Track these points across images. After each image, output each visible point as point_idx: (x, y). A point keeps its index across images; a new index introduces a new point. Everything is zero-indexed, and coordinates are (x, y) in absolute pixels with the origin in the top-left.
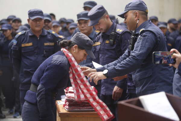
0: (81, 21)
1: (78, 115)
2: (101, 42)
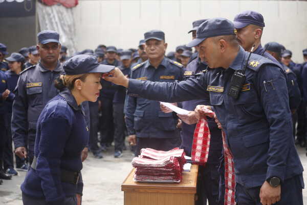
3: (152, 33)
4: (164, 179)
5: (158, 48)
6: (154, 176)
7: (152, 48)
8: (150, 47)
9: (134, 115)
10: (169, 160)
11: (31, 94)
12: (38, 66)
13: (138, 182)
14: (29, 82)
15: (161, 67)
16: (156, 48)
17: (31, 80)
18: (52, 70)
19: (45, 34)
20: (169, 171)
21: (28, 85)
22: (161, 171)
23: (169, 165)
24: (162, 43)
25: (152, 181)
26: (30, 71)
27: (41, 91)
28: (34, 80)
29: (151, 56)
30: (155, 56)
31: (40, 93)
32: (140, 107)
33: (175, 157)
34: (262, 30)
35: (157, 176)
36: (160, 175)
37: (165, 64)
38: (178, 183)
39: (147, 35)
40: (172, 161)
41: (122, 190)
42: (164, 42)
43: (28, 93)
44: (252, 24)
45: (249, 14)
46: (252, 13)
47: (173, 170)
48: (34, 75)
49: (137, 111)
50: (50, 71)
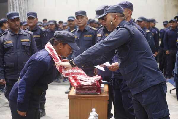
0: (79, 17)
1: (84, 97)
2: (102, 35)
3: (79, 12)
4: (91, 92)
5: (82, 20)
6: (85, 90)
7: (80, 20)
8: (79, 20)
9: (71, 57)
10: (94, 81)
11: (7, 47)
12: (9, 32)
13: (77, 94)
14: (5, 41)
15: (85, 31)
16: (82, 21)
17: (6, 40)
18: (17, 33)
19: (11, 14)
20: (94, 88)
21: (5, 43)
22: (89, 87)
23: (94, 84)
24: (85, 17)
25: (84, 93)
26: (5, 35)
27: (13, 45)
28: (8, 40)
29: (80, 25)
30: (82, 25)
31: (12, 46)
32: (74, 53)
33: (97, 80)
34: (132, 11)
35: (87, 90)
36: (89, 90)
37: (87, 29)
38: (99, 94)
39: (76, 13)
40: (96, 82)
41: (68, 98)
42: (86, 17)
43: (5, 47)
44: (126, 8)
45: (125, 3)
46: (127, 2)
47: (96, 87)
48: (7, 37)
49: (73, 55)
50: (16, 34)
